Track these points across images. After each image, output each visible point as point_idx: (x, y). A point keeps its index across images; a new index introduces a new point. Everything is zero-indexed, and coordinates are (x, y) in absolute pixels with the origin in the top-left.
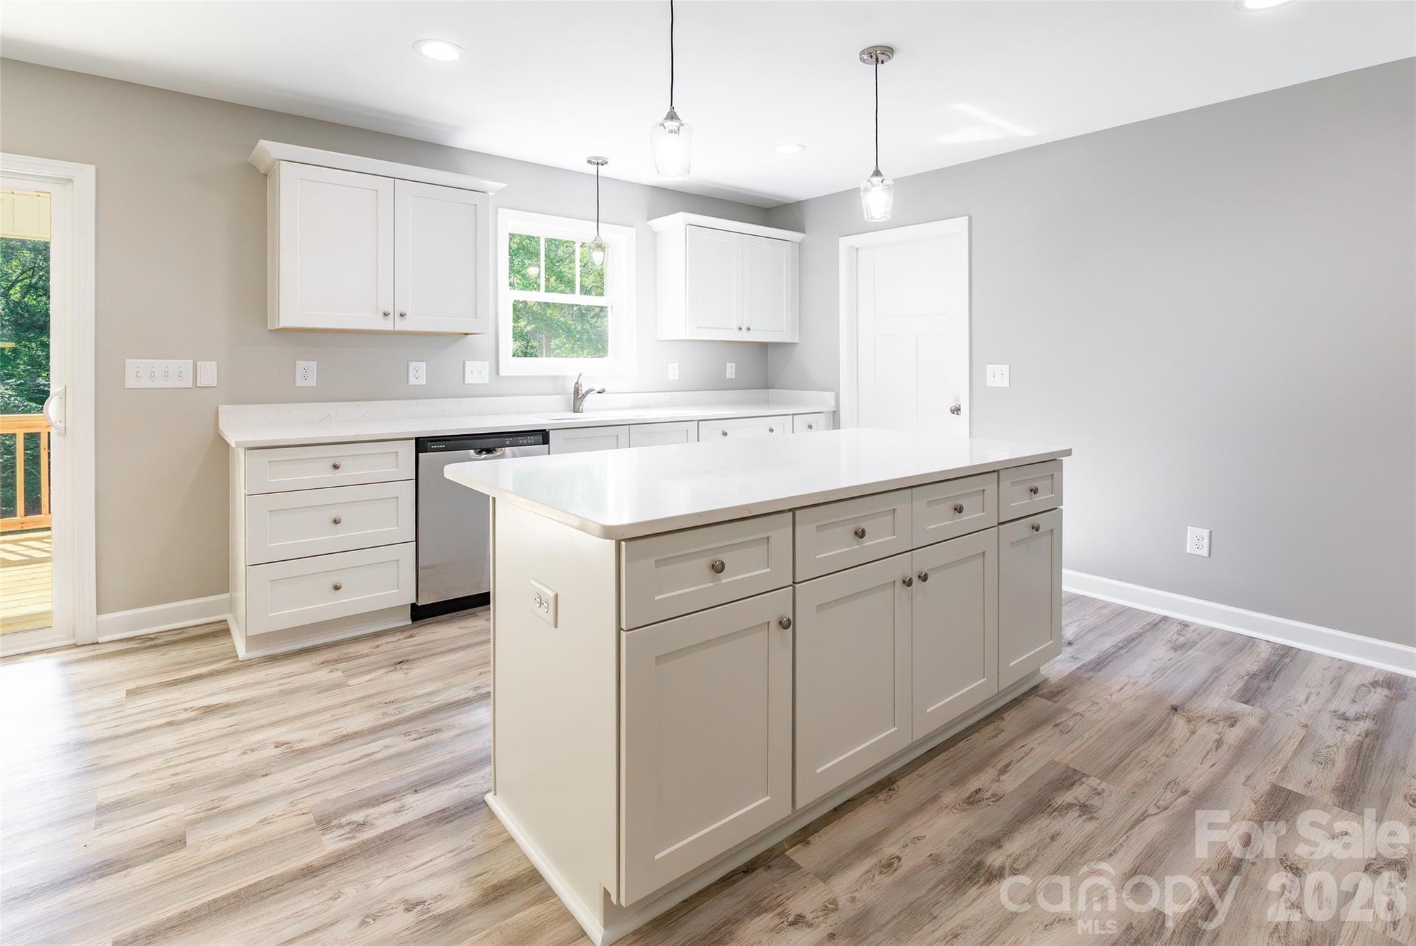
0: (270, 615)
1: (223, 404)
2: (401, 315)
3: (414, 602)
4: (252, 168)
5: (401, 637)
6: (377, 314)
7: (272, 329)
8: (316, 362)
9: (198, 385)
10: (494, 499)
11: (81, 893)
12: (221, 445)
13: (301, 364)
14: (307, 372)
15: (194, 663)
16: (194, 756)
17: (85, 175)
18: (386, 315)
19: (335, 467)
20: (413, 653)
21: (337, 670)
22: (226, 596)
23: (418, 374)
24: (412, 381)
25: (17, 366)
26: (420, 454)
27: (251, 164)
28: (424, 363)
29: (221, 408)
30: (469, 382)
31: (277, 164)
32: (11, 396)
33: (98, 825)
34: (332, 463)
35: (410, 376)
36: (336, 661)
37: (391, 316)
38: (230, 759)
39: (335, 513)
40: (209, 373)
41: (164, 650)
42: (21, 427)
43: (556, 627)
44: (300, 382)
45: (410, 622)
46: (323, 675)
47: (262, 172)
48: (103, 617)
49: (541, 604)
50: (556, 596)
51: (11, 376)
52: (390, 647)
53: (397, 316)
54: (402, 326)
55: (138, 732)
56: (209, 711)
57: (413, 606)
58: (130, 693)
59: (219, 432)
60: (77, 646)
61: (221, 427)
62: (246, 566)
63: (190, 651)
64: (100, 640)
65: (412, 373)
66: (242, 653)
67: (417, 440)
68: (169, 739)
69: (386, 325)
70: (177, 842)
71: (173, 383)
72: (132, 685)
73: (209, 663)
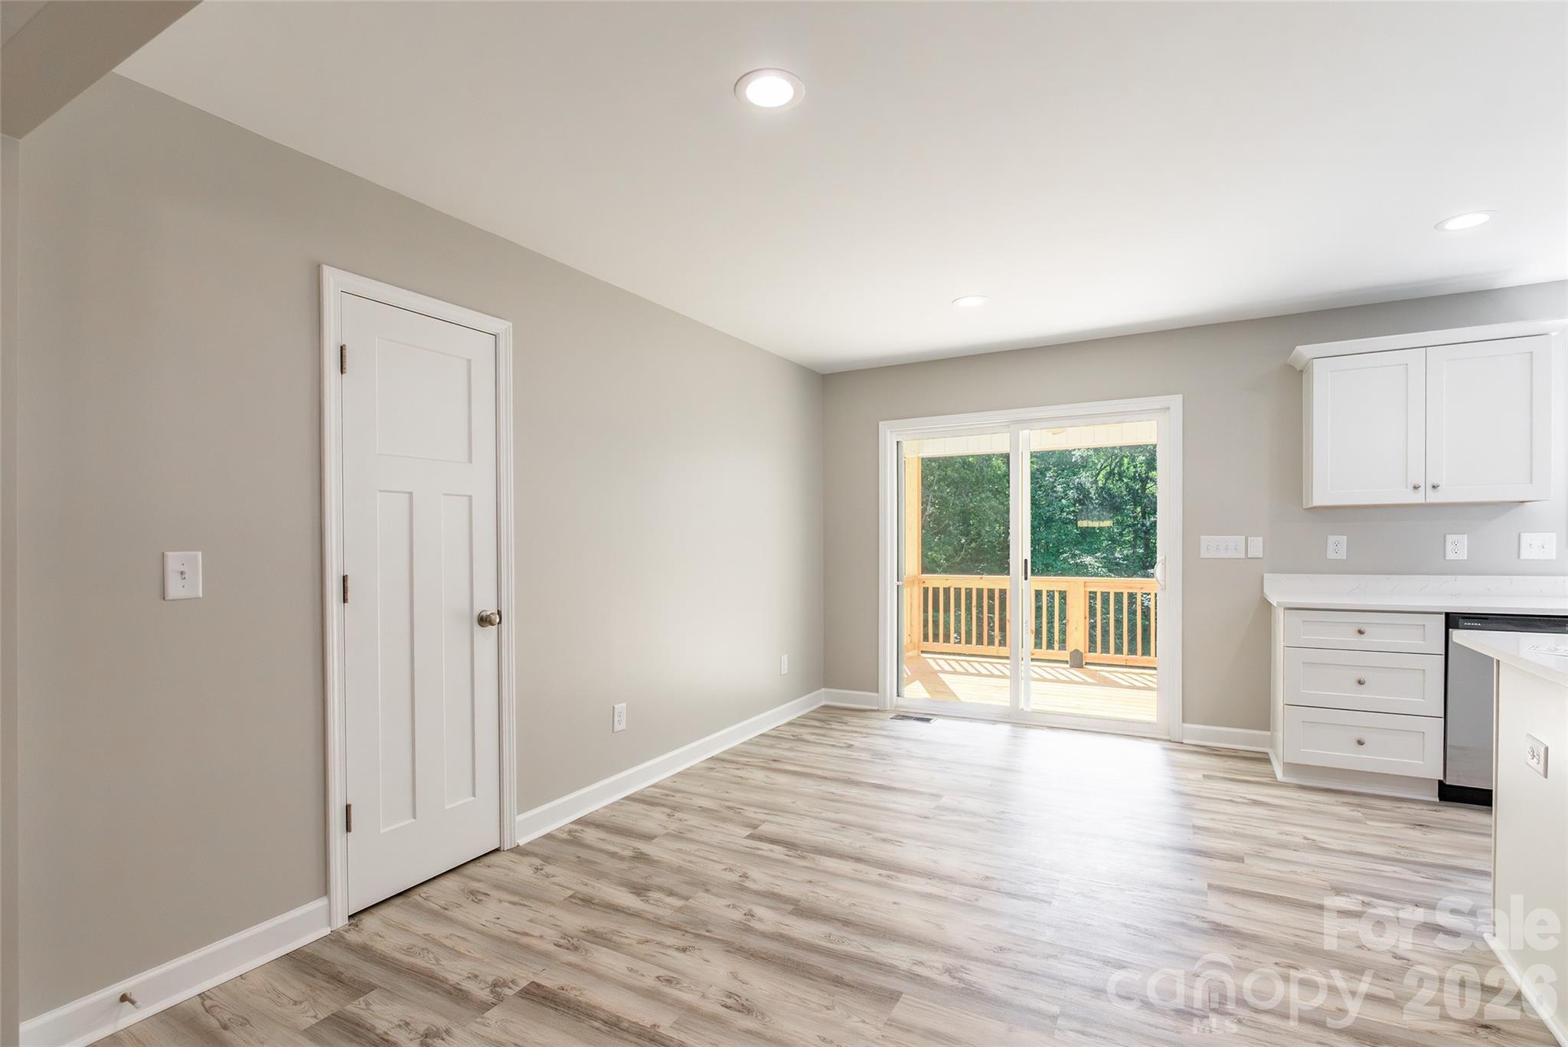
0: (1302, 750)
1: (1267, 573)
2: (1434, 487)
3: (1442, 779)
4: (1291, 367)
5: (1425, 808)
6: (1407, 487)
7: (1308, 507)
8: (1345, 537)
9: (1249, 556)
10: (1498, 661)
11: (1189, 857)
12: (1266, 607)
13: (1332, 539)
14: (1337, 546)
15: (1245, 773)
16: (1247, 823)
17: (1176, 402)
18: (1416, 488)
19: (1361, 632)
20: (1436, 823)
21: (1358, 811)
22: (1269, 733)
23: (1458, 547)
24: (1450, 556)
25: (1101, 542)
26: (1450, 630)
27: (1291, 366)
28: (1466, 536)
29: (1266, 576)
30: (1527, 558)
31: (1310, 363)
32: (1098, 567)
33: (1194, 833)
34: (1357, 629)
35: (1447, 550)
36: (1359, 805)
37: (1422, 489)
38: (1271, 832)
39: (1362, 675)
40: (1257, 546)
41: (1225, 759)
42: (1127, 588)
43: (1546, 777)
44: (1331, 555)
45: (1437, 800)
46: (1345, 811)
47: (1298, 369)
48: (1185, 725)
49: (1533, 756)
50: (1547, 749)
51: (1098, 550)
52: (1408, 811)
53: (1429, 487)
54: (1433, 498)
55: (1211, 798)
56: (1256, 803)
57: (1441, 783)
58: (1204, 776)
59: (1265, 596)
60: (1171, 741)
61: (1265, 591)
62: (1284, 705)
63: (1242, 765)
64: (1184, 741)
65: (1449, 547)
66: (1280, 776)
67: (1447, 615)
68: (1231, 809)
69: (1418, 498)
70: (1240, 860)
71: (1232, 554)
72: (1206, 773)
73: (1255, 776)
